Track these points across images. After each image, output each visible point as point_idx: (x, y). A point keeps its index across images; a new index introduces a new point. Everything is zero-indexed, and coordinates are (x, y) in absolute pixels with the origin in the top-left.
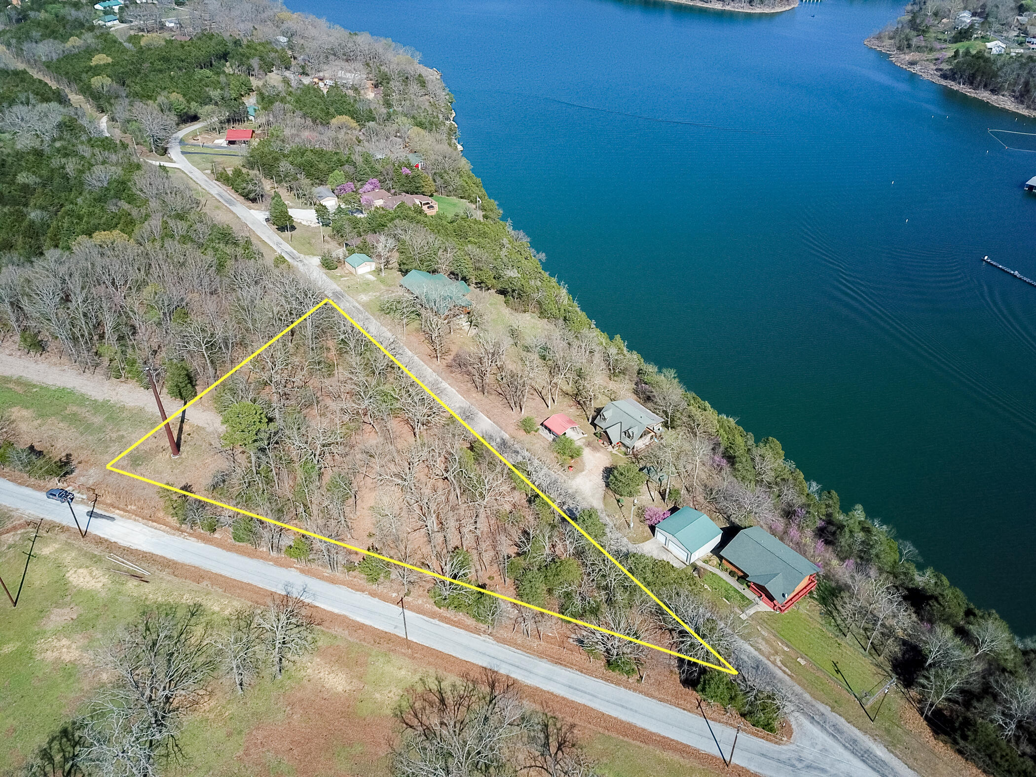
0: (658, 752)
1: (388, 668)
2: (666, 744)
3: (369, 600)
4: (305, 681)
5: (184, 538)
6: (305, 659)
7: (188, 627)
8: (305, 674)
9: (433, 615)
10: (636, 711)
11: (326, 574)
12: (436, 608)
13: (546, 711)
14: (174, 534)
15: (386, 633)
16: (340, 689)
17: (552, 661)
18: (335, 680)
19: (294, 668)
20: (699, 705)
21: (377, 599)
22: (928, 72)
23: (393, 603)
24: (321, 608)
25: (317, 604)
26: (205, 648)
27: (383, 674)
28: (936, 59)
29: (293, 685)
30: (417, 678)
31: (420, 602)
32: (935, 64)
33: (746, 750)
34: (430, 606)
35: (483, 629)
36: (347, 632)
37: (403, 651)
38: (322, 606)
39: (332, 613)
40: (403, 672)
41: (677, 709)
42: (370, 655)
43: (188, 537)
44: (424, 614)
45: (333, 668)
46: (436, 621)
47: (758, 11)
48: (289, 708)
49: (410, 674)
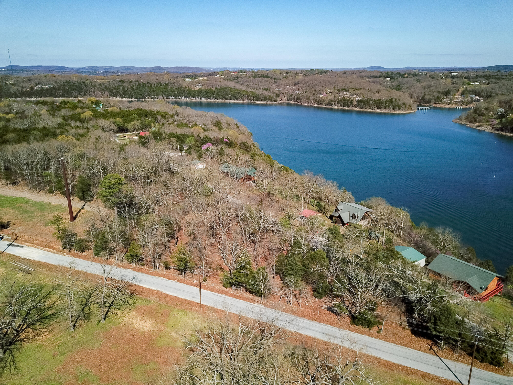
0: (402, 376)
1: (184, 318)
2: (408, 371)
3: (177, 284)
4: (122, 324)
5: (63, 255)
6: (125, 313)
7: (48, 295)
8: (122, 320)
9: (222, 292)
10: (379, 350)
11: (150, 271)
12: (224, 289)
13: (306, 347)
14: (57, 254)
15: (186, 300)
16: (146, 329)
17: (309, 319)
18: (144, 324)
19: (116, 317)
20: (431, 348)
21: (183, 284)
22: (488, 129)
23: (194, 286)
24: (143, 287)
25: (141, 285)
26: (56, 306)
27: (180, 322)
28: (491, 124)
29: (112, 326)
30: (205, 325)
31: (213, 285)
32: (490, 126)
33: (480, 379)
34: (220, 287)
35: (257, 300)
36: (158, 299)
37: (197, 309)
38: (144, 286)
39: (150, 290)
40: (196, 321)
41: (413, 350)
42: (173, 311)
43: (66, 255)
44: (215, 292)
45: (144, 318)
46: (224, 296)
47: (398, 112)
48: (105, 340)
49: (200, 323)
